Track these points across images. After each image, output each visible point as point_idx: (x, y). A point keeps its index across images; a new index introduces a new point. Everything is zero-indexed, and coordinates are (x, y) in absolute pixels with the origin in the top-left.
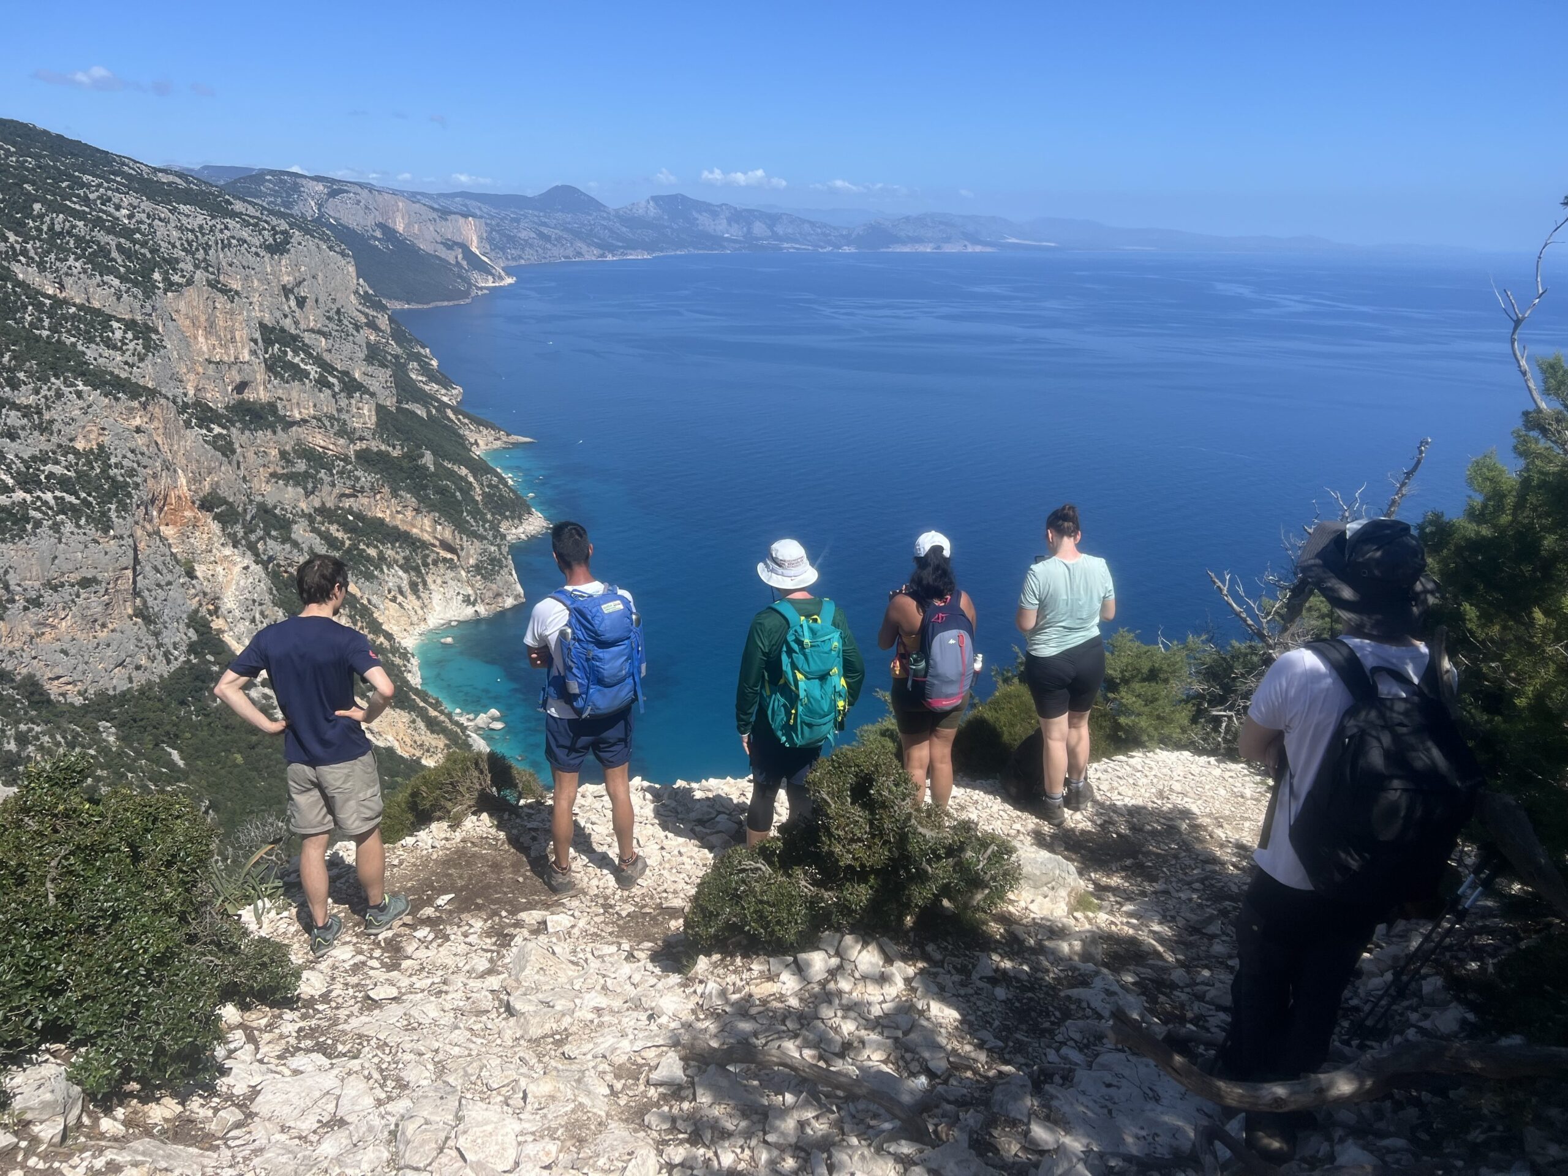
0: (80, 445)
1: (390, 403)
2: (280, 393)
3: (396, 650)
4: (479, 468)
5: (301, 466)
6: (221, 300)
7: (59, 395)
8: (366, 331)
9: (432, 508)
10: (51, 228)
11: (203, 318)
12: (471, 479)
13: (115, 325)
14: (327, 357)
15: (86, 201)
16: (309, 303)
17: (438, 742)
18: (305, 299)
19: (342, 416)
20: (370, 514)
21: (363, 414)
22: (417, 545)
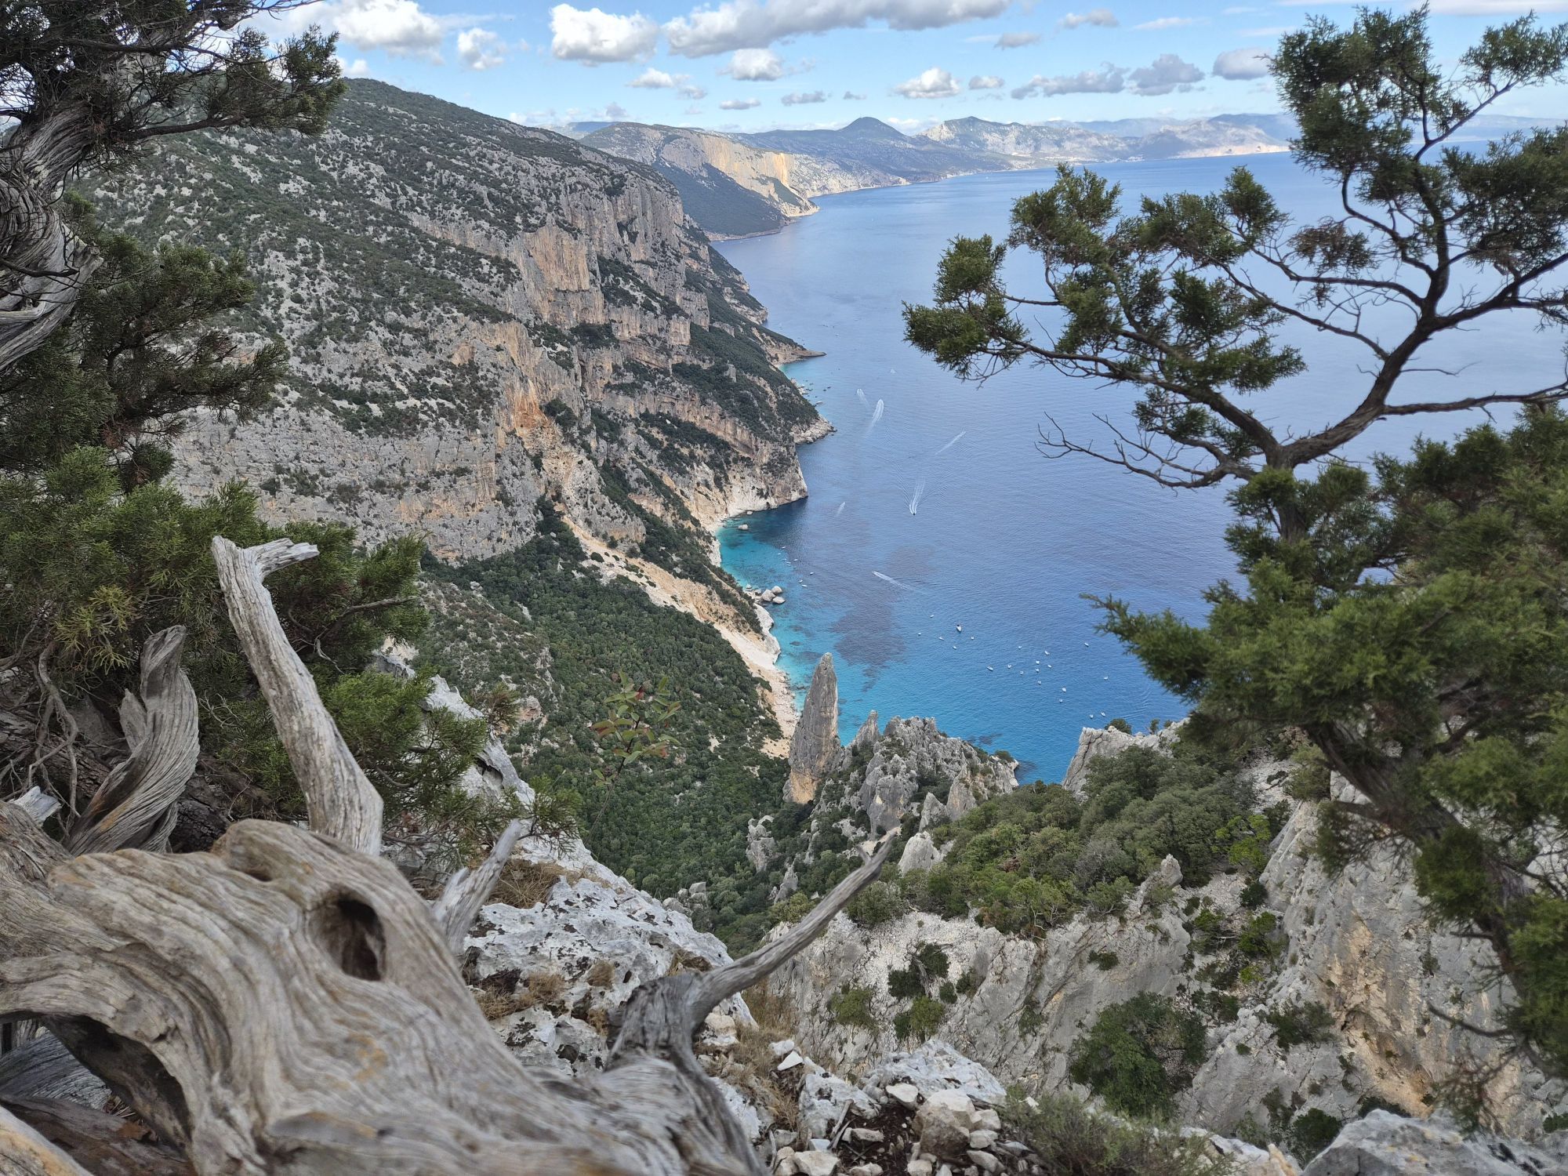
0: (456, 361)
1: (704, 323)
2: (614, 316)
3: (700, 534)
4: (777, 380)
5: (629, 378)
6: (565, 235)
7: (440, 320)
8: (690, 261)
9: (734, 413)
10: (440, 182)
11: (553, 254)
12: (768, 389)
13: (484, 261)
14: (653, 285)
15: (467, 157)
16: (639, 239)
17: (729, 611)
18: (636, 233)
19: (663, 335)
20: (684, 419)
21: (680, 333)
22: (721, 445)
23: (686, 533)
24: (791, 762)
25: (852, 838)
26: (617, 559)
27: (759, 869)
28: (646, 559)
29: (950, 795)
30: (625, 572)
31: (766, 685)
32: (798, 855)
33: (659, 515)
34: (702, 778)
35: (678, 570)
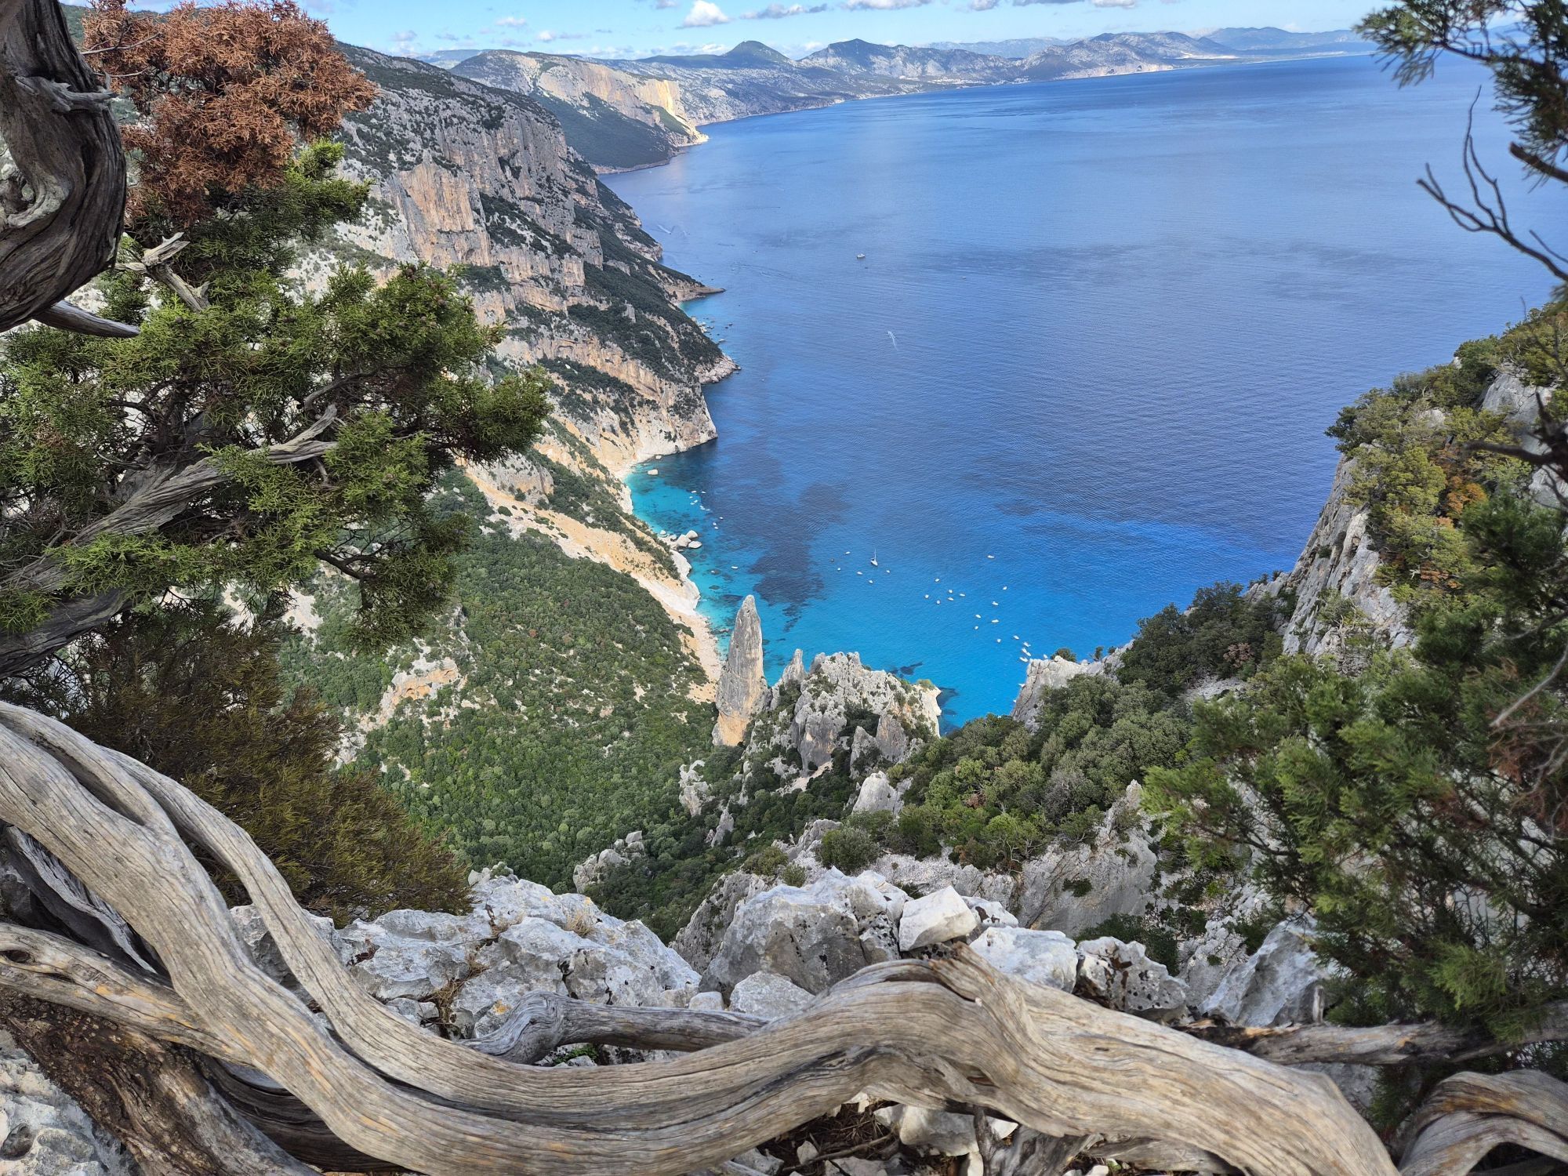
1: (598, 261)
2: (502, 257)
3: (609, 482)
4: (677, 318)
5: (524, 322)
6: (446, 174)
8: (577, 197)
9: (636, 355)
11: (433, 193)
12: (669, 329)
14: (541, 223)
16: (523, 173)
17: (647, 558)
18: (519, 168)
19: (556, 276)
20: (584, 363)
21: (573, 273)
22: (626, 389)
23: (597, 481)
24: (718, 705)
25: (784, 776)
26: (526, 512)
27: (694, 813)
28: (555, 510)
29: (880, 727)
30: (535, 526)
31: (688, 631)
32: (732, 797)
33: (565, 464)
34: (630, 728)
35: (590, 520)
